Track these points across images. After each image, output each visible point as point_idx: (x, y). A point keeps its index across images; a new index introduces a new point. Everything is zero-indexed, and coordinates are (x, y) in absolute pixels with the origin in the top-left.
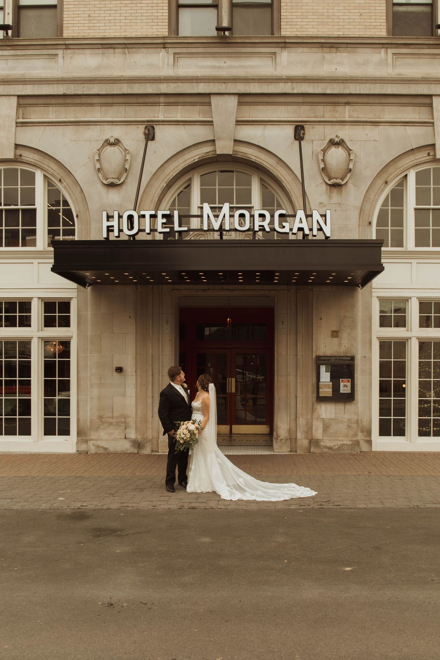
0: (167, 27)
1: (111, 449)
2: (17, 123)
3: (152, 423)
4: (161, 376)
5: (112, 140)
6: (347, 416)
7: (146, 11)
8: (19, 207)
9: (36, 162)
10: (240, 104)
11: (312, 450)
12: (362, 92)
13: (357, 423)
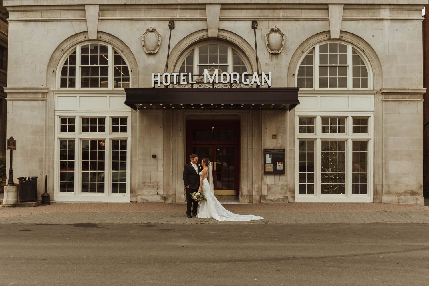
1: (150, 201)
2: (98, 19)
3: (172, 186)
4: (177, 160)
5: (151, 29)
6: (281, 183)
8: (99, 65)
9: (109, 41)
10: (222, 9)
11: (261, 202)
12: (289, 3)
13: (287, 187)
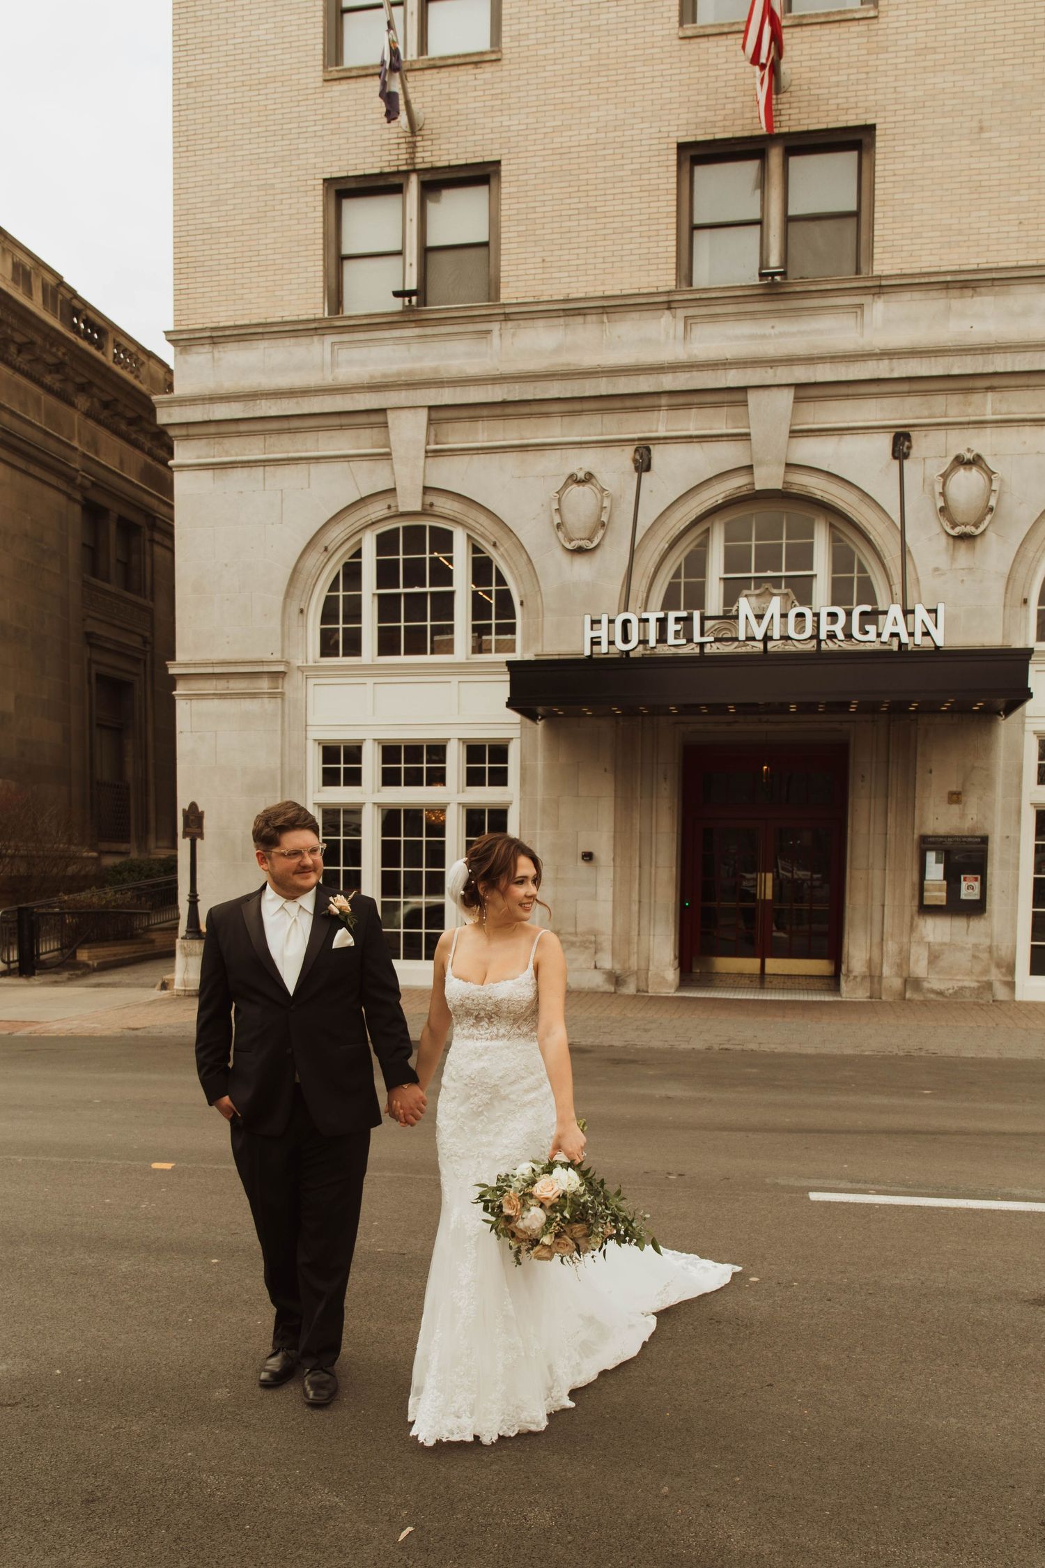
0: (674, 271)
2: (426, 452)
3: (638, 945)
4: (654, 868)
5: (581, 475)
6: (972, 940)
7: (638, 246)
8: (428, 589)
9: (456, 515)
10: (797, 400)
11: (908, 995)
12: (1017, 369)
13: (990, 952)
